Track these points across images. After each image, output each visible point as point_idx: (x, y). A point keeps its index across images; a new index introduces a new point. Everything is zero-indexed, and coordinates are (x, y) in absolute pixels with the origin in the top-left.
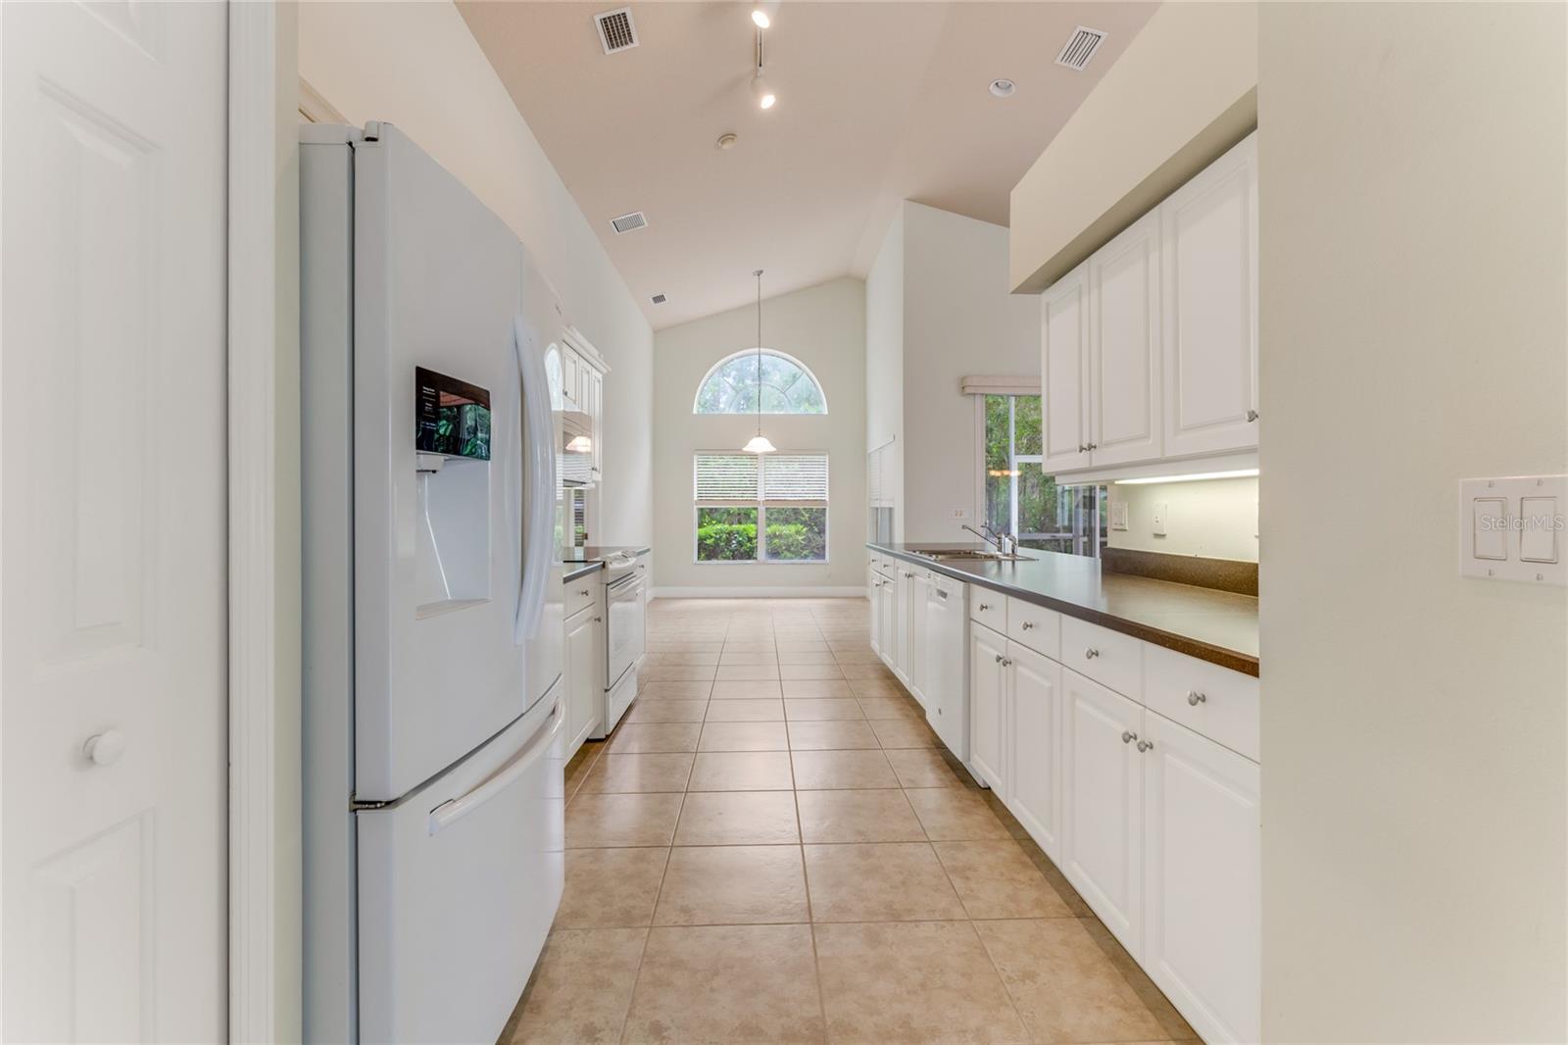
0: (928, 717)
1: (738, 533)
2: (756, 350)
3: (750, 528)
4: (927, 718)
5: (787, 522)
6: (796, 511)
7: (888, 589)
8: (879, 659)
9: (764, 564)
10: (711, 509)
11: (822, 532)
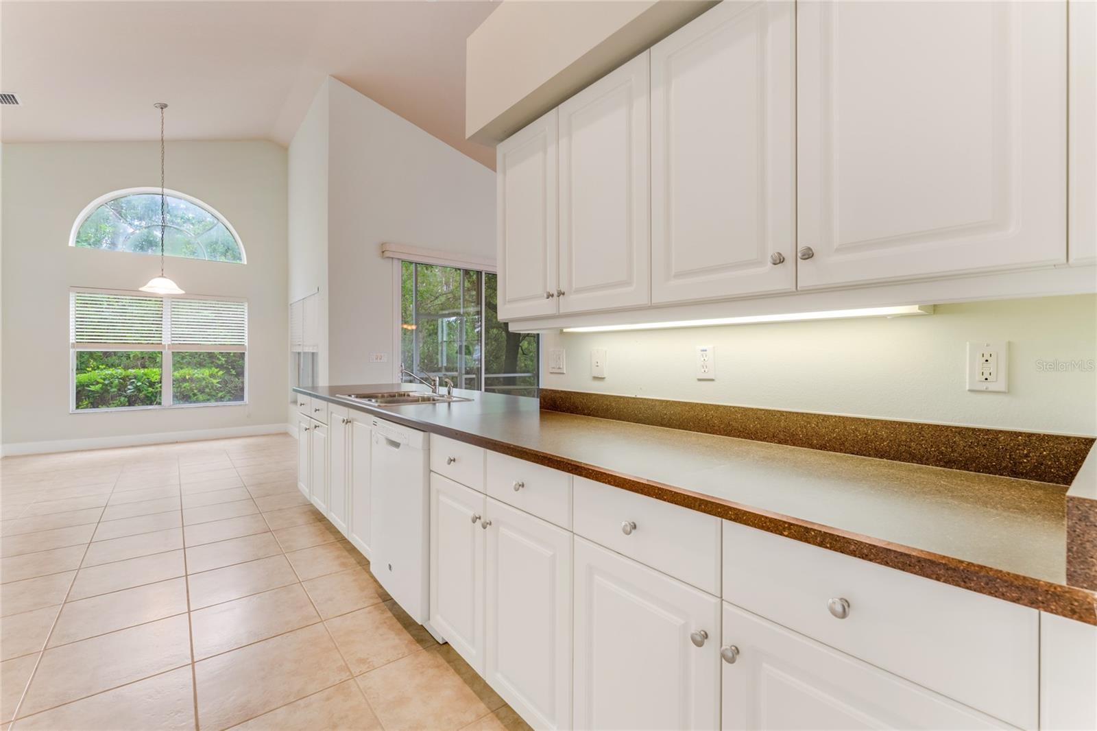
0: (373, 569)
1: (135, 378)
2: (159, 190)
3: (153, 373)
4: (371, 569)
5: (201, 365)
6: (211, 356)
7: (319, 434)
8: (309, 501)
9: (170, 408)
10: (105, 353)
11: (240, 374)
